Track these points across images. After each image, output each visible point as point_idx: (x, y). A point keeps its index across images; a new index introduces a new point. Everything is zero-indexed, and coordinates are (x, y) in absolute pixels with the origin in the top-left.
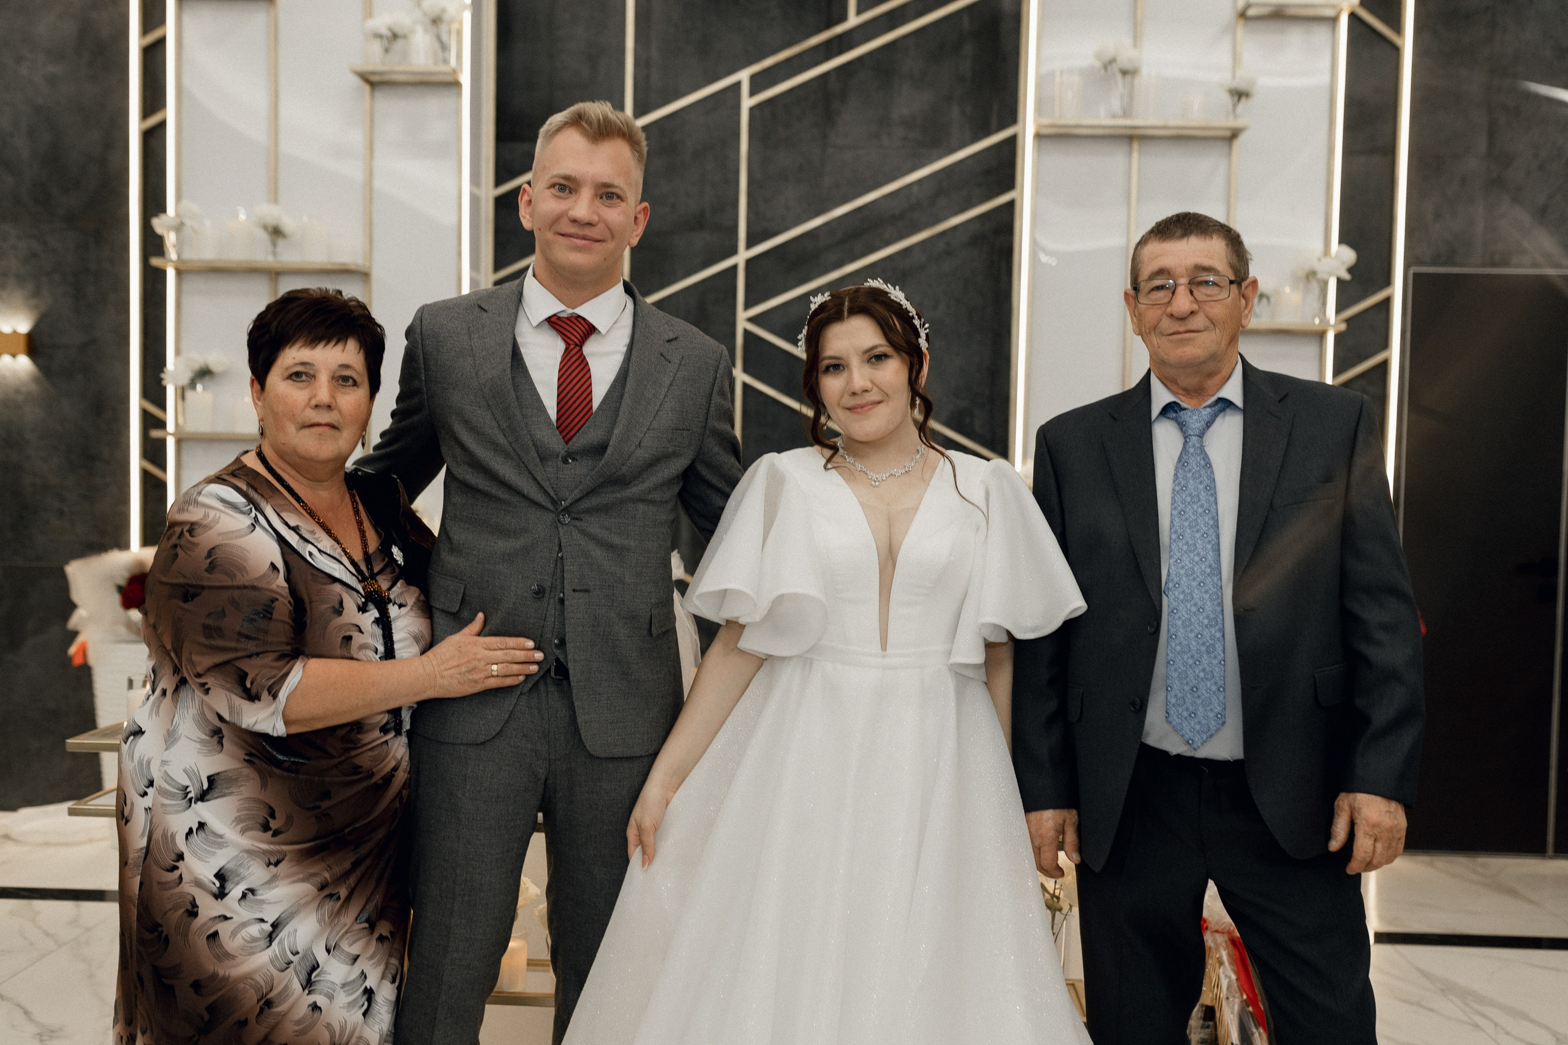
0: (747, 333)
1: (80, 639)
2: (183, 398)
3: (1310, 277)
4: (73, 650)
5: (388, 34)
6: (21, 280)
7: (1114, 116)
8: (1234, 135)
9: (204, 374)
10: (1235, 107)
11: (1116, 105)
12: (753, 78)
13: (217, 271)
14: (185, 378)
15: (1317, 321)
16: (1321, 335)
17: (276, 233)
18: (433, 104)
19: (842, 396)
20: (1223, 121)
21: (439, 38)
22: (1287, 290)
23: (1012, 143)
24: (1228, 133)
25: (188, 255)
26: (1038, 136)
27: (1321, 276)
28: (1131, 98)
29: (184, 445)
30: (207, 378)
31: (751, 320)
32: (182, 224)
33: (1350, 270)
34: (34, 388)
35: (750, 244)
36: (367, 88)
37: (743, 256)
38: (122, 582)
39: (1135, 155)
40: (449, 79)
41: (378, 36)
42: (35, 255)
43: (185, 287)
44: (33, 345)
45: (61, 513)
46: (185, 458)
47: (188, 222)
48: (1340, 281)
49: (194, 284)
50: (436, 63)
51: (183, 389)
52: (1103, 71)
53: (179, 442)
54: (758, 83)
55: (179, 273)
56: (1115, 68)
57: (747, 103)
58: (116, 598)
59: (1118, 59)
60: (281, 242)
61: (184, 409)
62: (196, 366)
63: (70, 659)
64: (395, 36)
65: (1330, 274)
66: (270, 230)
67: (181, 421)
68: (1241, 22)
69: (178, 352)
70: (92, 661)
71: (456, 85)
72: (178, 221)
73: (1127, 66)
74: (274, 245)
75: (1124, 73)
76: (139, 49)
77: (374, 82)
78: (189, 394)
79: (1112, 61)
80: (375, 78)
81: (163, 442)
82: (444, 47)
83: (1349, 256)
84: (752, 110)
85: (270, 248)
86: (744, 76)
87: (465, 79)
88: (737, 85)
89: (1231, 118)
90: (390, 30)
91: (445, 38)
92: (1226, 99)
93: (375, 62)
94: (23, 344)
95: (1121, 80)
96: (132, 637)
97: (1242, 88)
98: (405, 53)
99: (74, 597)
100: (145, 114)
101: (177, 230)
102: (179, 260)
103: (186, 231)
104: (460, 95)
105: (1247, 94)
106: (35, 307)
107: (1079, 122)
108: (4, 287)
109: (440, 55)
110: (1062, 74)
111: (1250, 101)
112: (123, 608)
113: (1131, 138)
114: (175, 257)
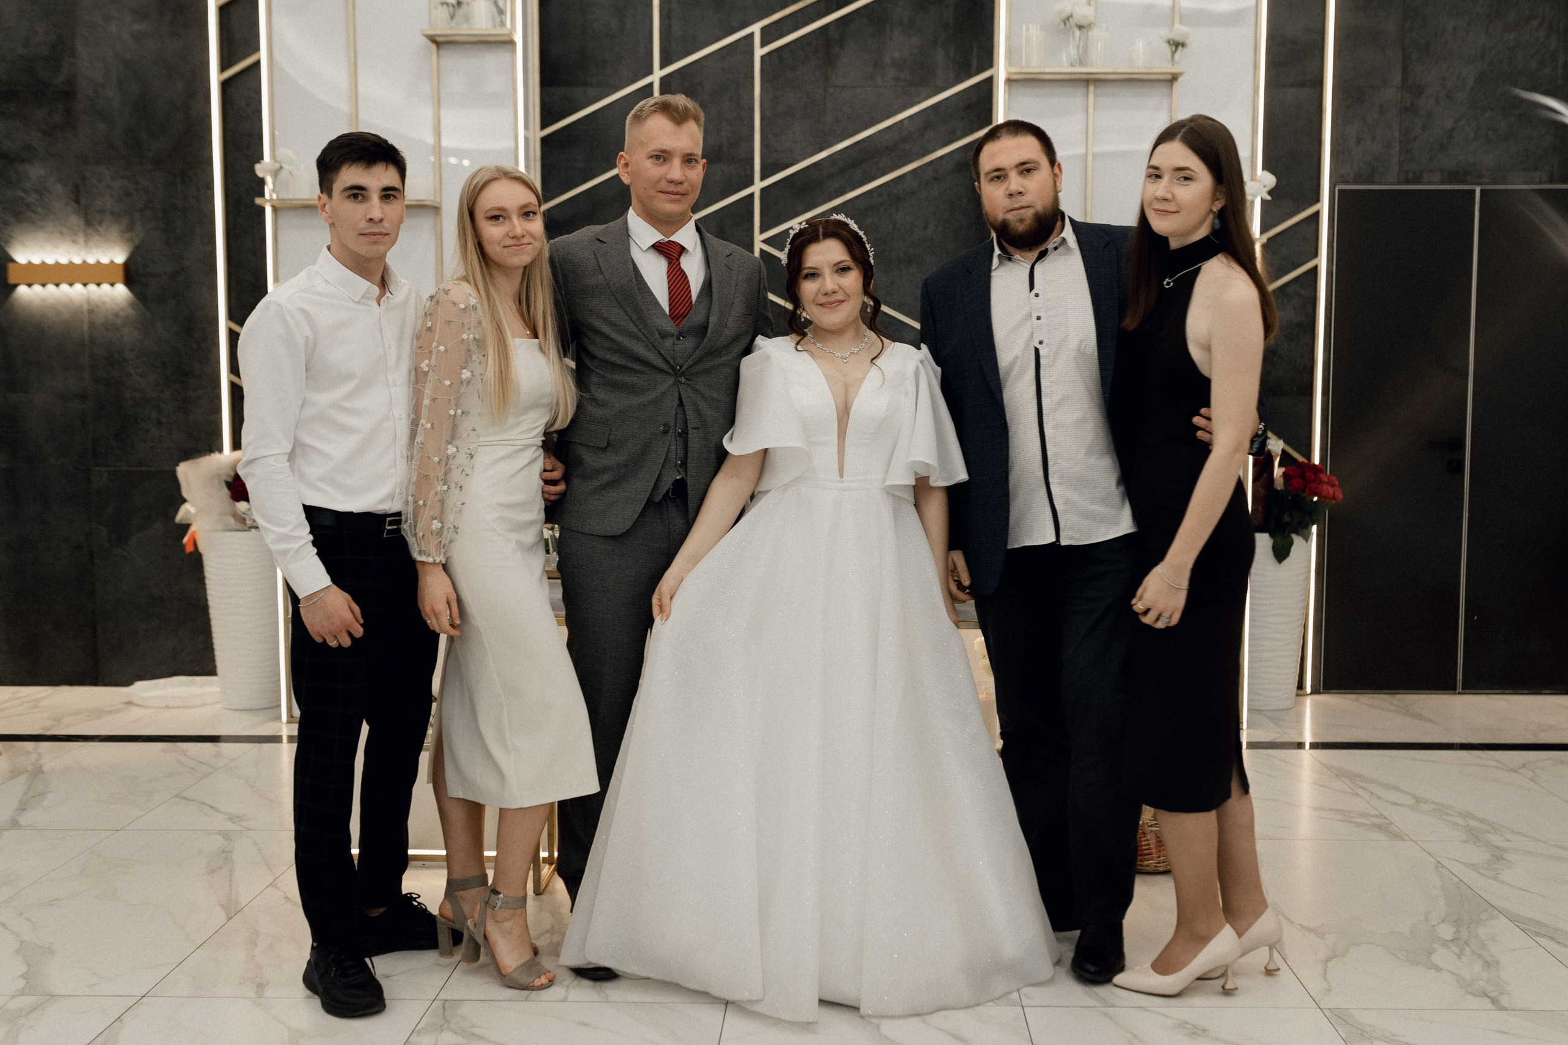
0: (762, 251)
1: (192, 529)
4: (185, 540)
5: (454, 2)
6: (116, 217)
7: (1072, 65)
8: (1174, 78)
10: (1173, 53)
11: (1073, 55)
12: (763, 30)
18: (492, 60)
20: (1164, 67)
21: (496, 4)
23: (988, 85)
24: (1169, 77)
25: (283, 196)
26: (1009, 81)
28: (1086, 48)
31: (765, 241)
32: (281, 168)
33: (1270, 193)
34: (131, 312)
35: (763, 177)
36: (434, 47)
37: (757, 186)
38: (230, 478)
39: (1091, 97)
40: (507, 39)
41: (445, 4)
42: (128, 194)
43: (280, 221)
44: (130, 274)
45: (159, 423)
47: (286, 166)
48: (1263, 201)
49: (289, 220)
50: (494, 27)
52: (1062, 24)
54: (768, 36)
55: (275, 209)
56: (1072, 22)
57: (759, 52)
58: (226, 492)
59: (1074, 16)
63: (183, 547)
64: (459, 3)
65: (1256, 196)
70: (203, 547)
71: (511, 43)
72: (277, 165)
73: (1083, 22)
75: (1080, 27)
76: (216, 8)
77: (438, 42)
79: (1071, 17)
80: (439, 39)
82: (501, 12)
83: (1270, 180)
84: (762, 57)
86: (756, 28)
87: (518, 38)
88: (750, 37)
89: (1170, 65)
91: (501, 4)
92: (1167, 49)
93: (442, 26)
94: (120, 273)
95: (1077, 33)
96: (239, 526)
97: (1179, 39)
98: (467, 19)
99: (185, 494)
100: (223, 67)
101: (276, 174)
102: (278, 199)
103: (283, 174)
104: (514, 51)
105: (1183, 45)
106: (129, 240)
107: (1042, 70)
108: (100, 223)
109: (498, 19)
110: (1027, 30)
111: (1186, 50)
112: (231, 501)
113: (1088, 82)
114: (274, 197)
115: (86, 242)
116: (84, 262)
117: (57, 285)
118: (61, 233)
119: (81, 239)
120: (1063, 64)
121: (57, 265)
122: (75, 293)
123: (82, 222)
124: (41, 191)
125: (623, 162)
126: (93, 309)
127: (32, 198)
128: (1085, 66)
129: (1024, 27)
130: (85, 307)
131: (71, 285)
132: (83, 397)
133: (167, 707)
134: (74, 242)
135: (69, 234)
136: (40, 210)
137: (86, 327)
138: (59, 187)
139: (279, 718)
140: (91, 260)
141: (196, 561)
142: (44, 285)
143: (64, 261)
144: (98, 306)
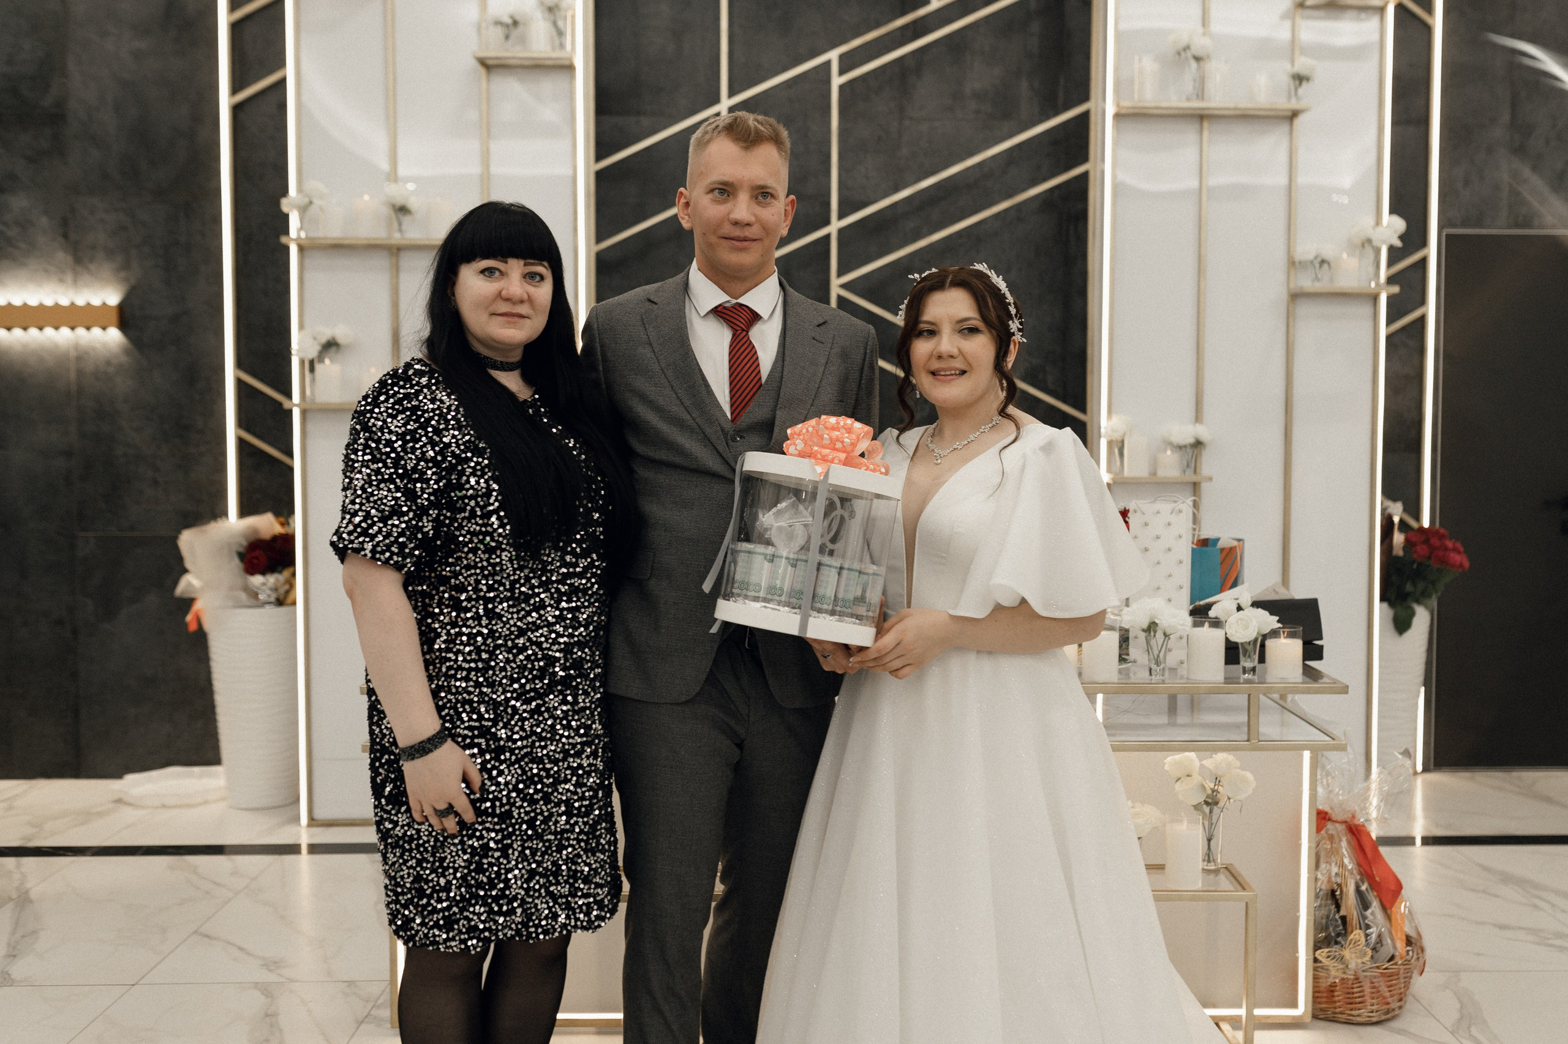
0: (840, 298)
1: (198, 606)
2: (312, 369)
3: (1366, 245)
4: (188, 618)
5: (509, 21)
6: (110, 254)
7: (1188, 99)
8: (1294, 115)
9: (330, 346)
10: (1297, 88)
11: (1189, 87)
12: (842, 57)
13: (339, 248)
14: (313, 352)
15: (1373, 285)
16: (1375, 298)
17: (402, 210)
18: (548, 85)
19: (929, 359)
20: (1285, 103)
21: (555, 24)
22: (1345, 256)
23: (1084, 120)
24: (1290, 114)
25: (313, 234)
26: (1118, 116)
27: (1375, 243)
28: (1203, 80)
29: (309, 416)
30: (333, 349)
31: (844, 286)
32: (311, 203)
33: (1401, 238)
34: (124, 359)
35: (841, 216)
36: (483, 71)
37: (834, 227)
38: (241, 550)
39: (1206, 133)
40: (567, 63)
41: (498, 23)
42: (124, 228)
43: (307, 262)
44: (125, 317)
45: (156, 483)
46: (310, 427)
47: (316, 201)
48: (1391, 249)
49: (317, 261)
50: (553, 49)
51: (312, 363)
52: (1178, 55)
53: (304, 413)
54: (848, 62)
55: (301, 249)
56: (1189, 54)
57: (837, 81)
58: (236, 562)
59: (1192, 47)
60: (406, 220)
61: (313, 380)
62: (324, 340)
63: (186, 625)
64: (515, 23)
65: (1383, 242)
66: (397, 207)
67: (308, 392)
68: (1300, 11)
69: (301, 327)
70: (207, 626)
71: (570, 68)
72: (306, 200)
73: (1201, 54)
74: (400, 224)
75: (1197, 59)
76: (227, 24)
77: (488, 66)
78: (319, 367)
79: (1187, 48)
80: (490, 62)
81: (289, 413)
82: (560, 33)
83: (1399, 224)
84: (842, 88)
85: (395, 225)
86: (833, 55)
87: (578, 63)
88: (828, 63)
89: (1294, 100)
90: (512, 17)
91: (560, 24)
92: (1287, 83)
93: (495, 50)
94: (114, 317)
95: (1194, 64)
96: (253, 602)
97: (1303, 72)
98: (523, 41)
99: (188, 564)
100: (235, 89)
101: (303, 210)
102: (307, 238)
103: (313, 209)
104: (573, 77)
105: (1308, 79)
106: (126, 280)
107: (1157, 104)
108: (92, 260)
109: (557, 42)
110: (1140, 60)
111: (1311, 83)
112: (243, 573)
113: (1202, 118)
114: (303, 235)
115: (75, 281)
116: (73, 304)
117: (41, 329)
118: (46, 271)
119: (69, 277)
120: (1176, 99)
121: (41, 306)
122: (62, 337)
123: (70, 259)
124: (24, 224)
125: (683, 200)
126: (81, 356)
127: (12, 232)
128: (1203, 99)
129: (1137, 58)
130: (73, 354)
131: (57, 328)
132: (68, 454)
133: (164, 806)
134: (61, 281)
135: (58, 274)
136: (23, 246)
137: (73, 376)
138: (44, 221)
139: (297, 819)
140: (80, 302)
141: (200, 639)
142: (25, 329)
143: (49, 302)
144: (87, 353)
